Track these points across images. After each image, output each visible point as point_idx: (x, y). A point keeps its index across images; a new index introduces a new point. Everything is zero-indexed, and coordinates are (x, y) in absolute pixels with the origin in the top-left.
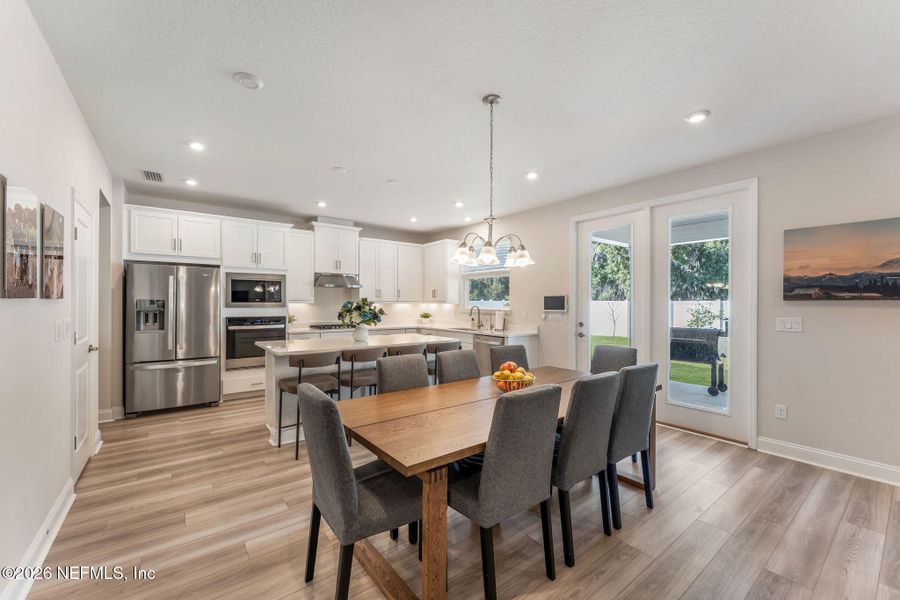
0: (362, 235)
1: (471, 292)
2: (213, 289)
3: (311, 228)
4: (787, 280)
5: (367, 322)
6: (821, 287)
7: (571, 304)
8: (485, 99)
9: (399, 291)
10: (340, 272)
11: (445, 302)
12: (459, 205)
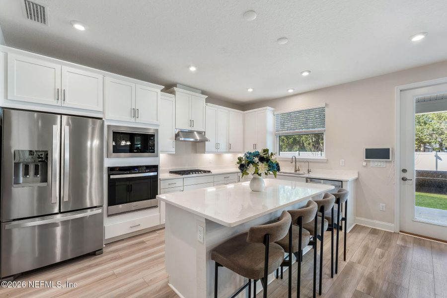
0: (207, 101)
2: (89, 144)
3: (173, 93)
7: (396, 155)
10: (192, 129)
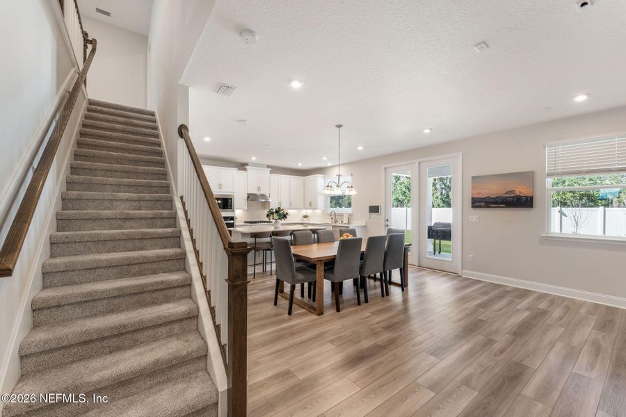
0: (271, 172)
1: (331, 202)
3: (245, 170)
4: (473, 199)
5: (280, 219)
6: (486, 202)
7: (382, 210)
8: (337, 126)
9: (291, 203)
11: (316, 209)
12: (325, 158)
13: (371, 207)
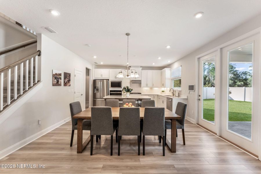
0: (142, 69)
7: (196, 88)
9: (153, 84)
10: (136, 80)
11: (165, 87)
13: (190, 86)
